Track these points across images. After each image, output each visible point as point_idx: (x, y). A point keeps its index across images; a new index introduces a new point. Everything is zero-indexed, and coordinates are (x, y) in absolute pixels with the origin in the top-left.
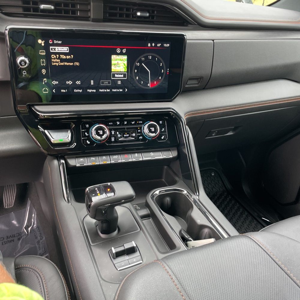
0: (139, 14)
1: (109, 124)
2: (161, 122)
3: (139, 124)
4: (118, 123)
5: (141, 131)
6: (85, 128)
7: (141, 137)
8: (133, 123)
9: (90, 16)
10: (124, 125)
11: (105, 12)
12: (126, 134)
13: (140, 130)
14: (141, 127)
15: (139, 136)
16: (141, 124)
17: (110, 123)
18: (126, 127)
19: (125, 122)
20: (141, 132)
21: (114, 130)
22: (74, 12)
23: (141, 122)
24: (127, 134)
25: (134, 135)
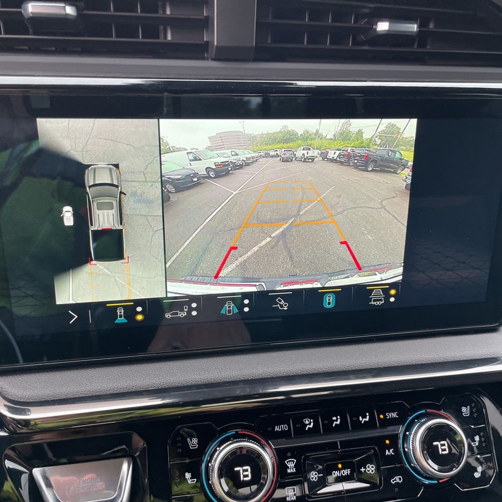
0: (383, 26)
1: (277, 429)
2: (465, 410)
3: (386, 423)
4: (309, 424)
5: (396, 450)
6: (186, 451)
7: (398, 479)
8: (363, 420)
9: (207, 43)
10: (329, 429)
11: (261, 27)
12: (340, 466)
13: (391, 450)
14: (397, 436)
15: (392, 473)
16: (393, 422)
17: (279, 424)
18: (338, 438)
19: (334, 418)
20: (397, 458)
21: (296, 453)
22: (152, 30)
23: (394, 415)
24: (344, 468)
25: (371, 469)
